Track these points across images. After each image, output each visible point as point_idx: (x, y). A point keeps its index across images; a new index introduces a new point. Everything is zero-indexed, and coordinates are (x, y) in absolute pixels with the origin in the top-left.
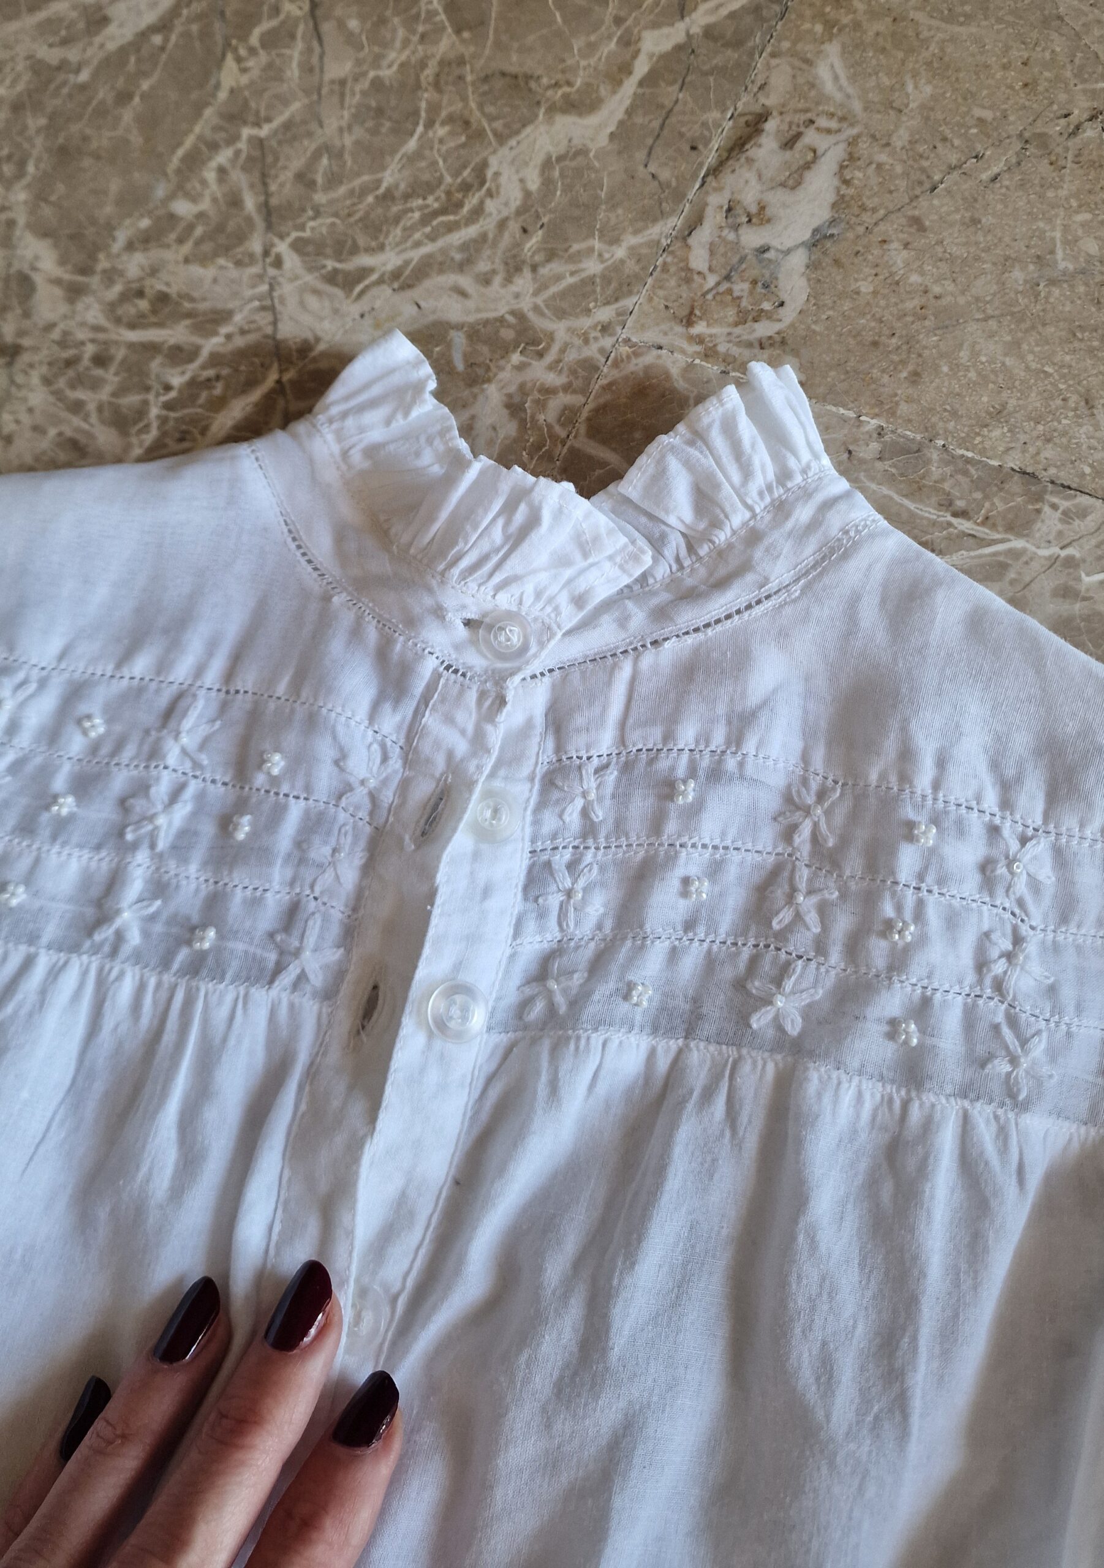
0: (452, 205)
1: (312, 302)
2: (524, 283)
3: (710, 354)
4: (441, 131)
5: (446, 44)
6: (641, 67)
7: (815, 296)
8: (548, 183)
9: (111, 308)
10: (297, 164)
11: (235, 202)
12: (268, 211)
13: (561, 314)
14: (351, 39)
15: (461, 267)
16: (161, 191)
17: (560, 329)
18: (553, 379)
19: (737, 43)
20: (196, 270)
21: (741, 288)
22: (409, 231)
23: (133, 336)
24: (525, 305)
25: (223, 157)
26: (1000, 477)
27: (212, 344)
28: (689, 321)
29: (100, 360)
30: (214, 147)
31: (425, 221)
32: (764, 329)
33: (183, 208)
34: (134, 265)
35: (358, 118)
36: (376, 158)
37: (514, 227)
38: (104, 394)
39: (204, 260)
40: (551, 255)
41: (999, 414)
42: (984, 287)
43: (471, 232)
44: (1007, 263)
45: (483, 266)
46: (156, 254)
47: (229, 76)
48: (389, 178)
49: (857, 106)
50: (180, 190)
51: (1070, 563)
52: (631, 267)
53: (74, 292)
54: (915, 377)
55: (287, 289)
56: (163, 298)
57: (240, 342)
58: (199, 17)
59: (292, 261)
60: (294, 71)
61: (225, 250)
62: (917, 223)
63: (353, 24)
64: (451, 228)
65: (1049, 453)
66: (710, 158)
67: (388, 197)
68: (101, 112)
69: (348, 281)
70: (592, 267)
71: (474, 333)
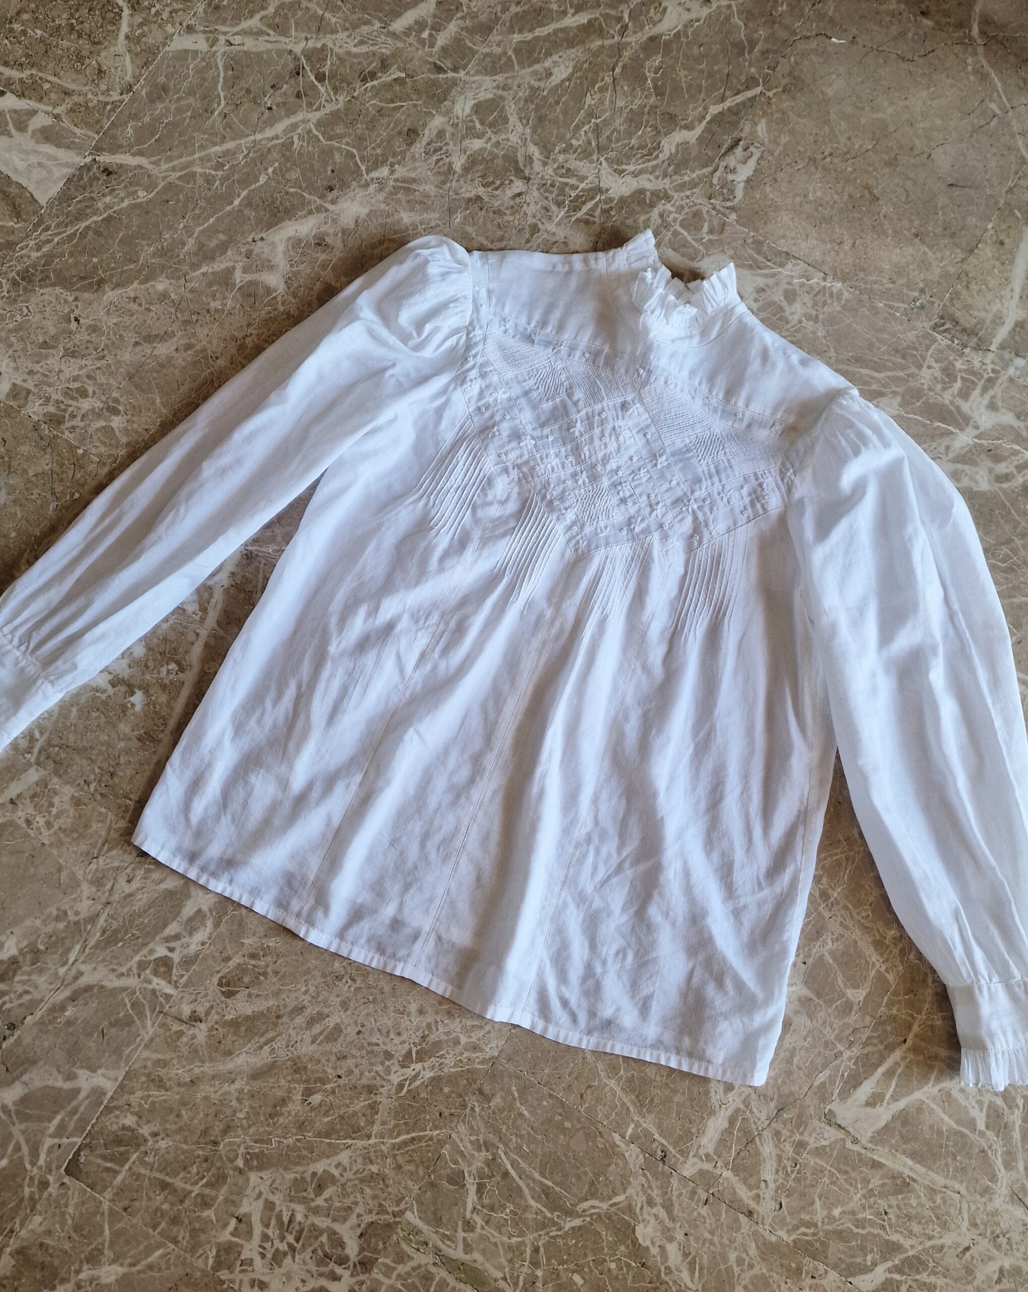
0: (650, 154)
1: (610, 177)
2: (667, 180)
3: (714, 209)
4: (649, 129)
5: (653, 100)
6: (708, 118)
7: (744, 197)
8: (677, 151)
9: (555, 170)
10: (608, 133)
11: (590, 143)
12: (598, 146)
13: (676, 191)
14: (624, 93)
15: (651, 173)
16: (568, 136)
17: (676, 195)
18: (672, 209)
19: (736, 114)
20: (578, 162)
21: (725, 191)
22: (637, 160)
23: (562, 180)
24: (667, 187)
25: (586, 128)
26: (780, 252)
27: (582, 186)
28: (710, 198)
29: (552, 185)
30: (584, 124)
31: (642, 157)
32: (729, 204)
33: (574, 142)
34: (561, 158)
35: (625, 121)
36: (630, 135)
37: (666, 163)
38: (554, 195)
39: (581, 160)
40: (675, 173)
41: (784, 237)
42: (789, 201)
43: (654, 163)
44: (796, 195)
45: (657, 174)
46: (567, 155)
47: (588, 100)
48: (633, 142)
49: (766, 140)
50: (573, 136)
51: (792, 277)
52: (697, 180)
53: (545, 164)
54: (765, 223)
55: (603, 172)
56: (569, 170)
57: (590, 186)
58: (580, 78)
59: (604, 164)
60: (607, 102)
61: (587, 158)
62: (775, 180)
63: (626, 88)
64: (649, 161)
65: (794, 248)
66: (723, 151)
67: (632, 148)
68: (551, 106)
69: (620, 173)
70: (686, 178)
71: (652, 193)
